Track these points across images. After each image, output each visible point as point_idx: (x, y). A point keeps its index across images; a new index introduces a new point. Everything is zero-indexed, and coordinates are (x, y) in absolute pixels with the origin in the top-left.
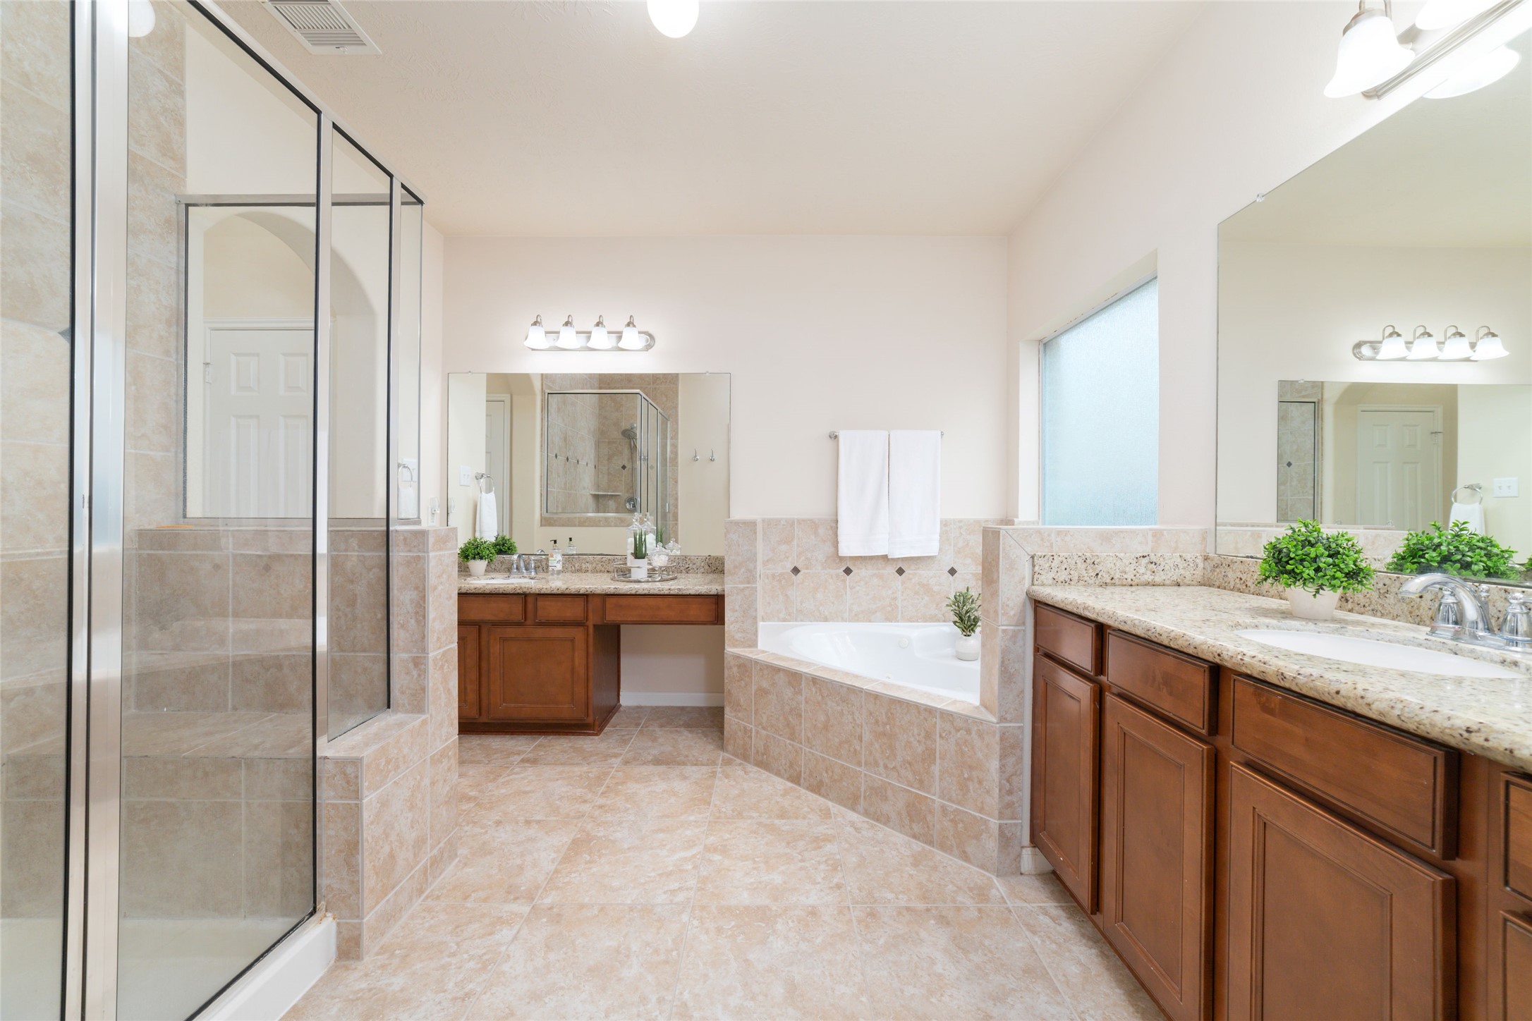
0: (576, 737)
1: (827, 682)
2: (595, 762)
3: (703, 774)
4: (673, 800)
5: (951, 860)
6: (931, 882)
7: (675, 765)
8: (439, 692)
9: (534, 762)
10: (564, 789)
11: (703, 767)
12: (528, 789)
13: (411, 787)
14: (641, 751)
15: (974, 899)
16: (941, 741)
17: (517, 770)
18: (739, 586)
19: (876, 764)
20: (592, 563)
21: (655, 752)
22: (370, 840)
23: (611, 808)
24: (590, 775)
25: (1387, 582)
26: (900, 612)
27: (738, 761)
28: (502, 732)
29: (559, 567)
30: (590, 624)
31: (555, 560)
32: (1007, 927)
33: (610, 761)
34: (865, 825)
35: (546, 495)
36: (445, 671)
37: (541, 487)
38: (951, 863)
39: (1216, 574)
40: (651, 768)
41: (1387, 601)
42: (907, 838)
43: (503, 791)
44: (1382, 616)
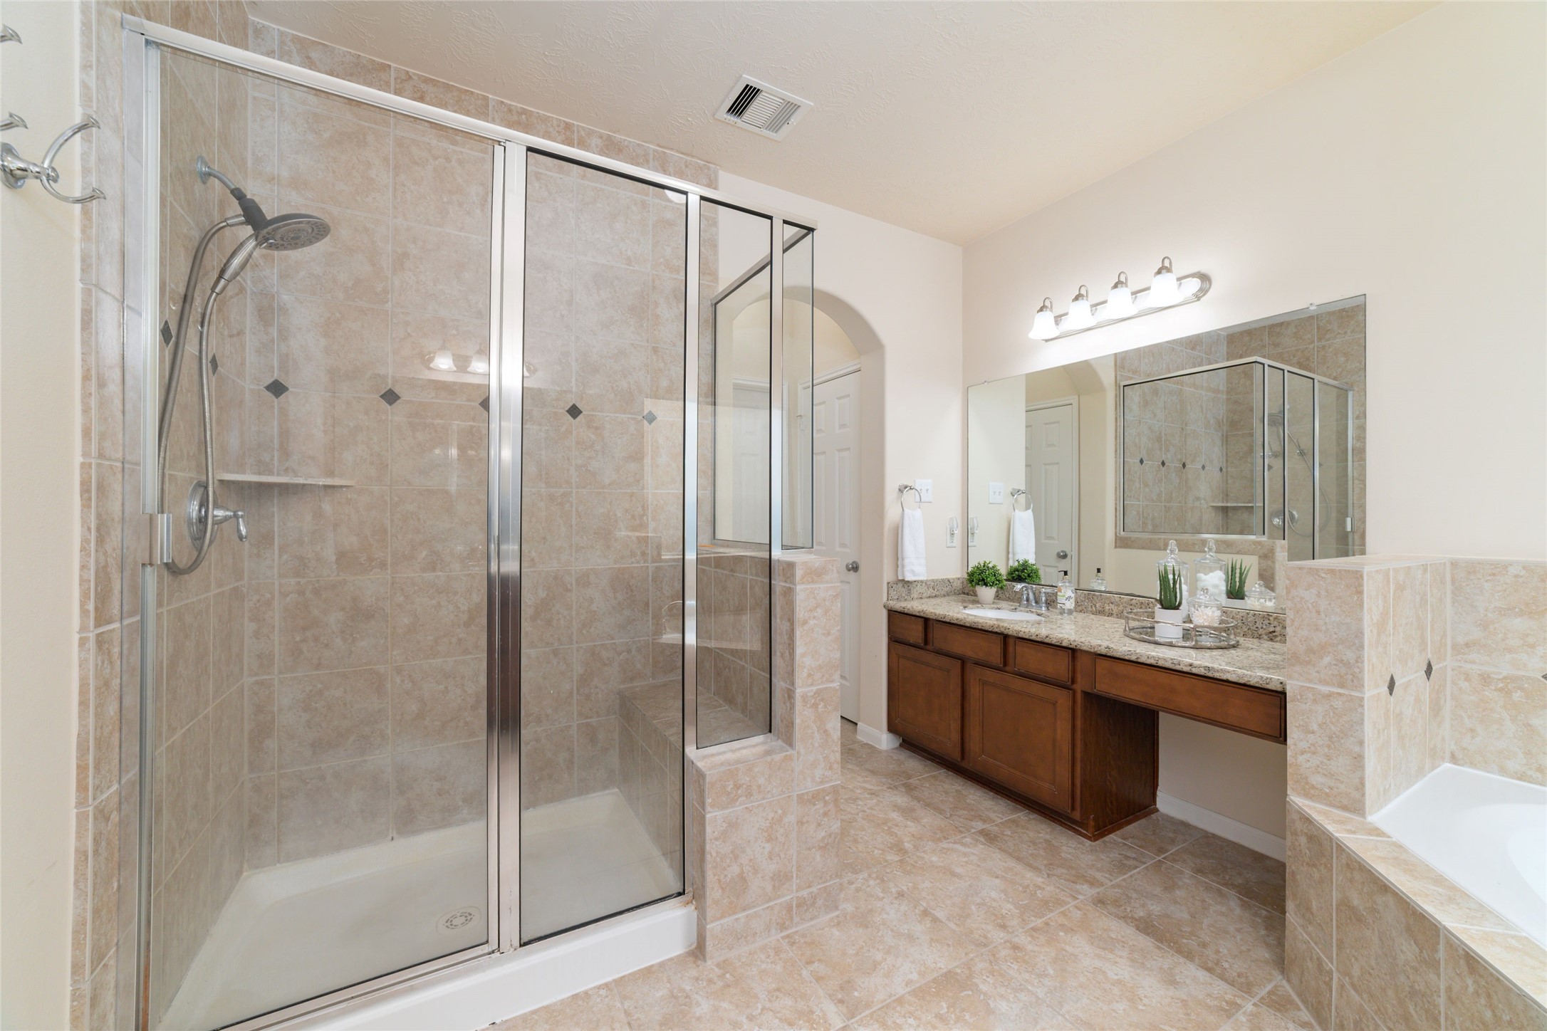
0: (1064, 829)
2: (1059, 877)
3: (1209, 995)
4: (1121, 1007)
7: (1172, 948)
8: (810, 731)
9: (990, 838)
10: (993, 894)
11: (1221, 982)
12: (959, 870)
13: (770, 819)
14: (1134, 895)
17: (968, 840)
20: (1118, 605)
21: (1155, 908)
22: (714, 854)
23: (1026, 958)
24: (1038, 892)
27: (1305, 1015)
28: (987, 786)
29: (1070, 605)
30: (1078, 687)
31: (1064, 596)
33: (1078, 887)
35: (1123, 511)
36: (820, 710)
37: (1116, 500)
40: (1129, 932)
43: (934, 859)
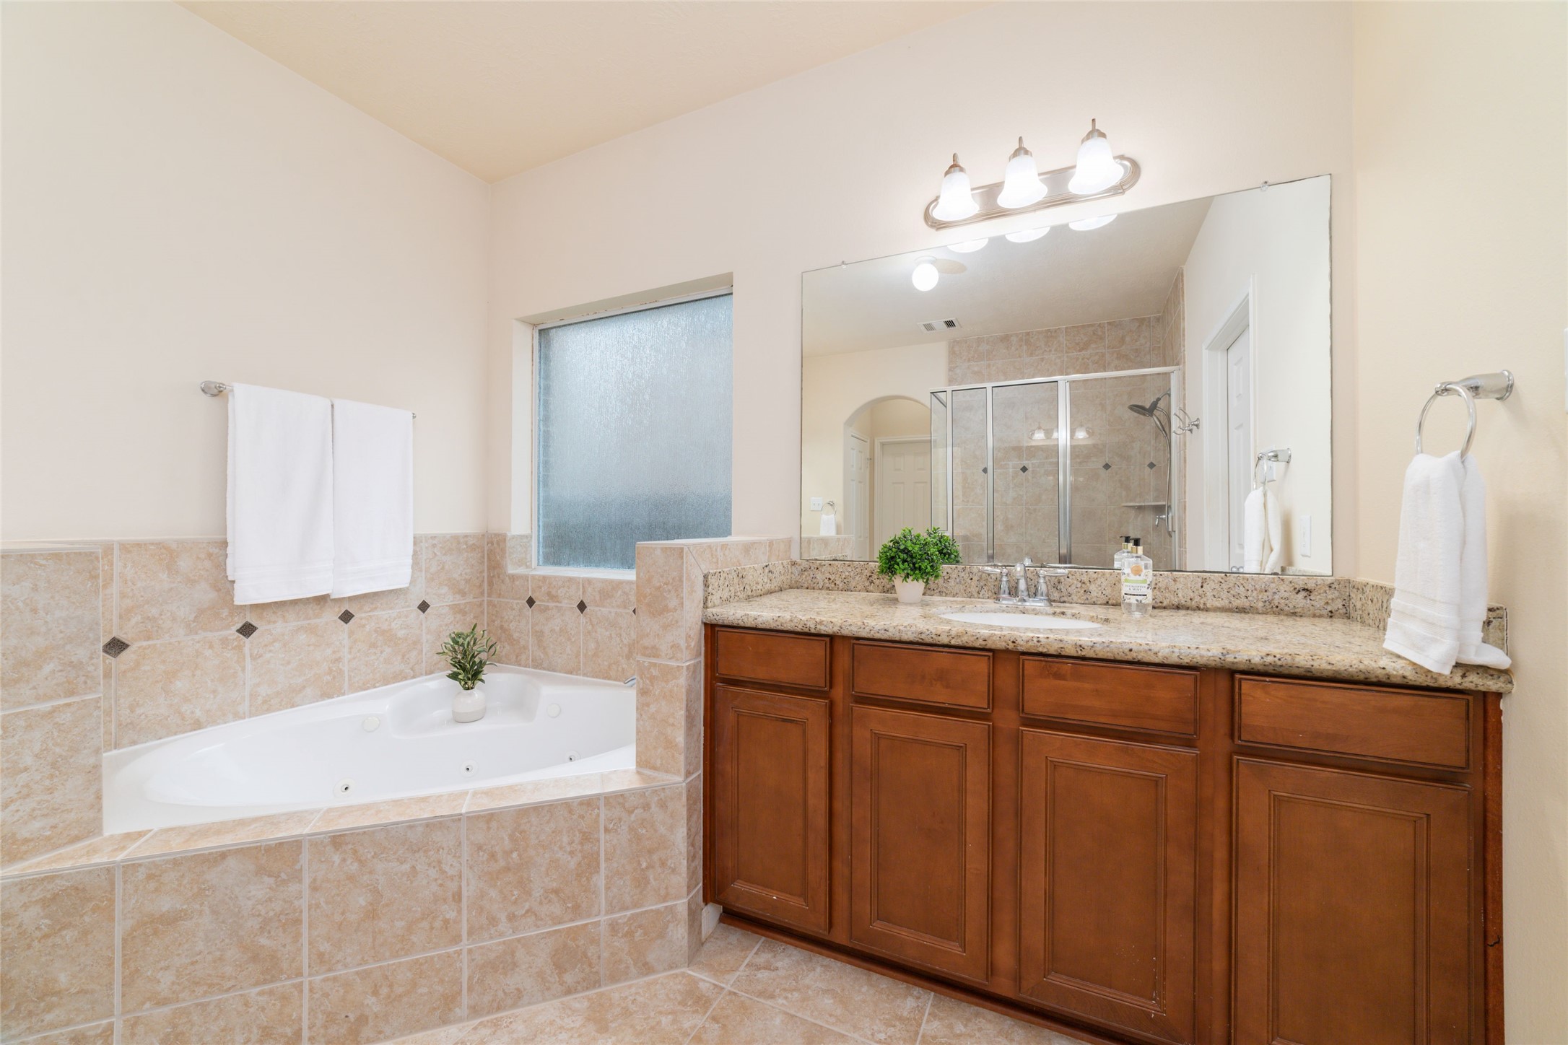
1: (374, 832)
5: (630, 987)
6: (641, 1033)
15: (696, 1011)
16: (608, 837)
18: (35, 707)
19: (493, 921)
25: (949, 571)
26: (346, 679)
32: (751, 1013)
34: (485, 1032)
38: (633, 990)
39: (804, 576)
41: (950, 584)
42: (556, 1002)
44: (946, 595)
